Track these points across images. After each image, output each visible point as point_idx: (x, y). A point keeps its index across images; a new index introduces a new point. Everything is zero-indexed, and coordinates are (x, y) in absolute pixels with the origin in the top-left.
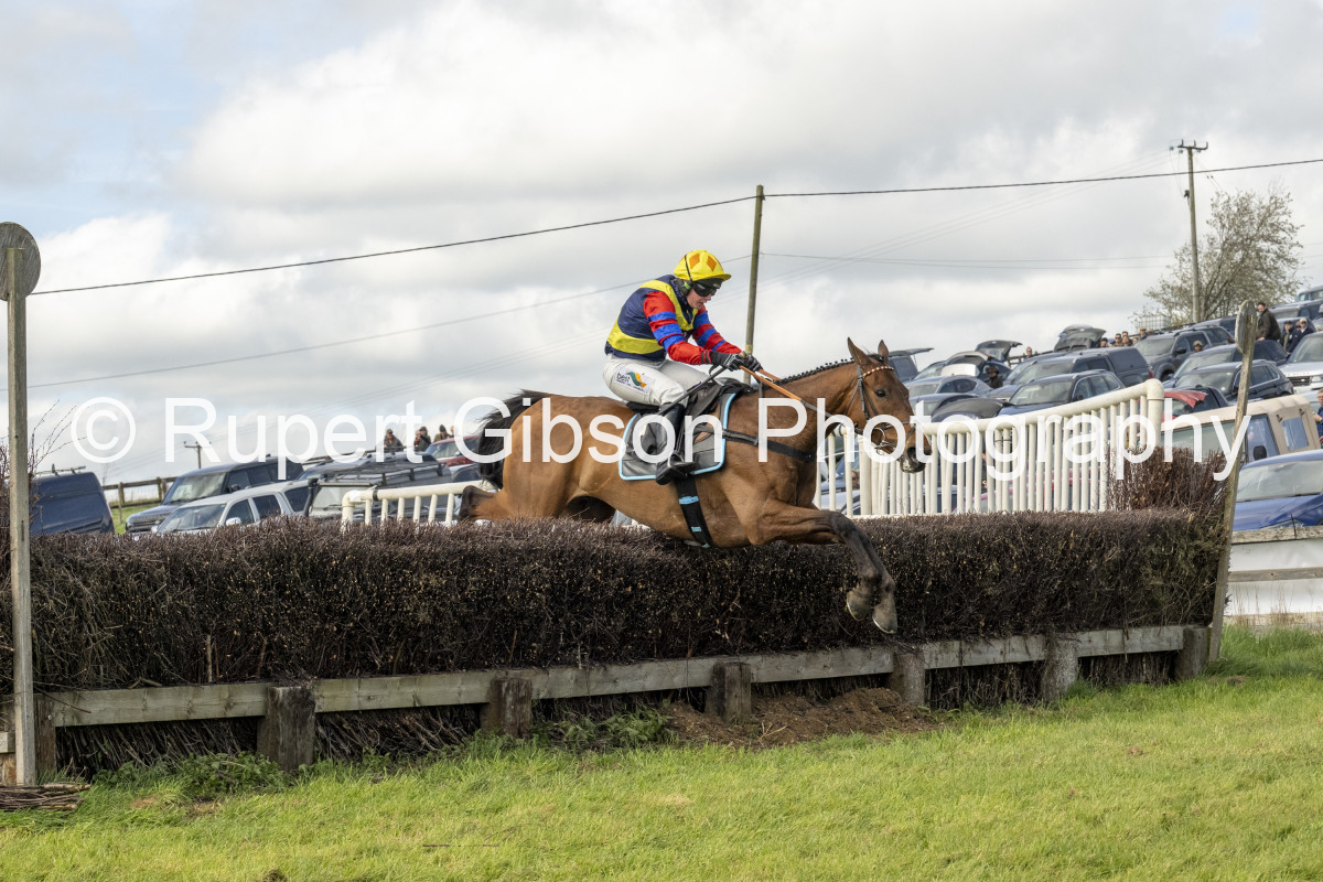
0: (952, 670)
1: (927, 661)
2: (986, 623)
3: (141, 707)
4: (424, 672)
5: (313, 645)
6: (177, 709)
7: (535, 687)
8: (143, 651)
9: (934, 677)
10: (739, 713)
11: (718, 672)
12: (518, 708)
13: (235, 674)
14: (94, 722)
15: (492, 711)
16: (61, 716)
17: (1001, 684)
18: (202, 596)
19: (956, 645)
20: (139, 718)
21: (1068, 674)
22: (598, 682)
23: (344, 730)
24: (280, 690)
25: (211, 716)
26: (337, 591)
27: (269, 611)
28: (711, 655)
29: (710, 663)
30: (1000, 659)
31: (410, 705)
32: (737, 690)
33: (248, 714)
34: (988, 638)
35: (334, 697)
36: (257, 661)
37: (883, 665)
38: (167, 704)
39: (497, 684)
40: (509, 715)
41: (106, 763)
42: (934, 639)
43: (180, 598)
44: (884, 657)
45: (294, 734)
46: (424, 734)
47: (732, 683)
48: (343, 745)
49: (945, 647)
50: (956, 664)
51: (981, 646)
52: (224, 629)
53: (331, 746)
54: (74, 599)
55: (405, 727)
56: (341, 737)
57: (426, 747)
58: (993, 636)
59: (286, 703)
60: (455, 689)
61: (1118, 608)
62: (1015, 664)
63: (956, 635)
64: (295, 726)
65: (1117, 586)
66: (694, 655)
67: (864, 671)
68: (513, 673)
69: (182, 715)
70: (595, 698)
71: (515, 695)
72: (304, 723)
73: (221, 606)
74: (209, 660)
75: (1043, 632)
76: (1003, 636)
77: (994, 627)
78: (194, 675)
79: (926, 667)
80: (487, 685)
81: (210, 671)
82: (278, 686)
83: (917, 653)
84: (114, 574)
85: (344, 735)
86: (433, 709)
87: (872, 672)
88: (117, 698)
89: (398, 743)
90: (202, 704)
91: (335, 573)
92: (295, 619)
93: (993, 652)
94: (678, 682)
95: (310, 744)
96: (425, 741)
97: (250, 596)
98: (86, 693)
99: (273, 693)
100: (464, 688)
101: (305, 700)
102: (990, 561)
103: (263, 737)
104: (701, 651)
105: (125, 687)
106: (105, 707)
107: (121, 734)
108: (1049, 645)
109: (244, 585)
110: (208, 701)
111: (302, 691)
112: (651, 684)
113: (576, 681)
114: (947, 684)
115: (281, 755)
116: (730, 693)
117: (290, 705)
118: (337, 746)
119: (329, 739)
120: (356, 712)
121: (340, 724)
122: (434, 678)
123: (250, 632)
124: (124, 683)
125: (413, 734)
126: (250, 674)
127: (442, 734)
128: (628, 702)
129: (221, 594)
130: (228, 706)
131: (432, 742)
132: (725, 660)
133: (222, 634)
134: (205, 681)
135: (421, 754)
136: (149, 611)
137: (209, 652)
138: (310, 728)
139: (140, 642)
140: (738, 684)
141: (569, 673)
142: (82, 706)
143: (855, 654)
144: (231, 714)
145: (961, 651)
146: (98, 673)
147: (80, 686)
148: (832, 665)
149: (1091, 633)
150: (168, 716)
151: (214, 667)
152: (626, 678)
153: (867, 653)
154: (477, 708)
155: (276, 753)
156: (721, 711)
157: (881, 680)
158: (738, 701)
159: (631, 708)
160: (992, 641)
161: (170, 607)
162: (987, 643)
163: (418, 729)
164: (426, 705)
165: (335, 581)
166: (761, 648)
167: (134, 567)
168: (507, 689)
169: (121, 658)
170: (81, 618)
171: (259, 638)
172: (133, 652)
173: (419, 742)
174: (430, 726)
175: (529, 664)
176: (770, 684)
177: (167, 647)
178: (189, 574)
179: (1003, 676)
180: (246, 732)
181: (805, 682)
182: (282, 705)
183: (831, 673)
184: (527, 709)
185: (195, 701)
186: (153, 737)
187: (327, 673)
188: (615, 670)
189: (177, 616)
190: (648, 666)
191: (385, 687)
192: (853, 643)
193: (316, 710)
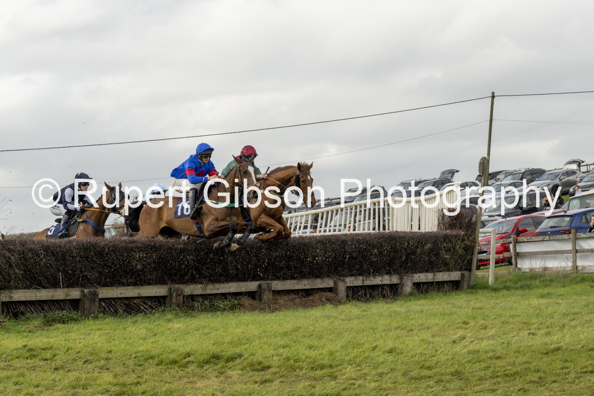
0: (361, 286)
1: (349, 283)
2: (374, 270)
3: (34, 295)
4: (142, 285)
5: (99, 277)
6: (48, 296)
7: (186, 291)
8: (35, 278)
9: (353, 289)
10: (267, 300)
11: (260, 286)
12: (178, 297)
13: (70, 285)
14: (17, 300)
15: (168, 298)
16: (4, 298)
17: (382, 292)
18: (57, 260)
19: (361, 278)
20: (34, 299)
21: (408, 288)
22: (211, 289)
23: (112, 304)
24: (85, 290)
25: (60, 298)
26: (108, 260)
27: (82, 265)
28: (258, 280)
29: (257, 283)
30: (380, 283)
31: (137, 296)
32: (267, 292)
33: (75, 298)
34: (374, 276)
35: (108, 293)
36: (79, 281)
37: (330, 284)
38: (44, 294)
39: (170, 289)
40: (174, 300)
41: (23, 313)
42: (352, 275)
43: (49, 260)
44: (330, 282)
45: (91, 305)
46: (142, 306)
47: (265, 290)
48: (111, 309)
49: (356, 278)
50: (361, 284)
51: (372, 278)
52: (66, 270)
53: (107, 309)
54: (8, 261)
55: (135, 304)
56: (111, 306)
57: (143, 310)
58: (376, 275)
59: (88, 295)
60: (154, 291)
61: (432, 265)
62: (387, 285)
63: (360, 274)
64: (91, 302)
65: (431, 257)
66: (251, 281)
67: (321, 286)
68: (177, 286)
69: (50, 298)
70: (211, 295)
71: (176, 293)
72: (94, 301)
73: (64, 263)
74: (61, 280)
75: (399, 274)
76: (381, 275)
77: (377, 271)
78: (55, 285)
79: (348, 285)
80: (167, 289)
81: (61, 284)
82: (86, 288)
83: (344, 281)
84: (23, 253)
85: (112, 305)
86: (147, 298)
87: (325, 287)
88: (25, 292)
89: (132, 309)
90: (57, 295)
91: (107, 254)
92: (93, 268)
93: (377, 280)
94: (243, 290)
95: (97, 308)
96: (142, 308)
97: (75, 260)
98: (14, 291)
99: (83, 292)
100: (158, 291)
101: (95, 294)
102: (373, 249)
103: (80, 305)
104: (254, 279)
105: (29, 289)
106: (20, 295)
107: (28, 304)
108: (401, 279)
109: (73, 256)
110: (59, 294)
111: (94, 291)
112: (232, 290)
113: (202, 289)
114: (358, 292)
115: (86, 312)
116: (264, 293)
117: (89, 295)
118: (109, 309)
119: (106, 307)
120: (117, 298)
121: (111, 302)
122: (146, 287)
123: (75, 272)
124: (28, 287)
125: (138, 306)
126: (76, 285)
127: (150, 306)
128: (224, 296)
129: (64, 259)
130: (67, 296)
131: (145, 308)
132: (263, 282)
133: (65, 272)
134: (59, 287)
135: (141, 312)
136: (36, 264)
137: (61, 278)
138: (97, 304)
139: (33, 274)
140: (267, 290)
141: (199, 286)
142: (12, 295)
143: (319, 280)
144: (68, 298)
145: (363, 280)
146: (19, 284)
147: (11, 288)
148: (308, 285)
149: (420, 274)
150: (45, 298)
151: (63, 284)
152: (222, 288)
153: (323, 280)
154: (164, 297)
155: (84, 311)
156: (260, 300)
157: (330, 290)
158: (267, 296)
159: (226, 298)
160: (376, 277)
161: (45, 263)
162: (374, 277)
163: (140, 304)
164: (143, 296)
165: (107, 256)
166: (278, 278)
167: (31, 250)
168: (173, 291)
169: (27, 279)
170: (11, 266)
171: (78, 273)
172: (31, 277)
173: (140, 309)
174: (145, 304)
175: (183, 283)
176: (283, 291)
177: (44, 276)
178: (53, 253)
179: (383, 289)
180: (75, 304)
181: (298, 290)
182: (86, 295)
183: (307, 287)
184: (181, 298)
185: (54, 294)
186: (40, 305)
187: (105, 285)
188: (217, 286)
189: (47, 266)
190: (230, 284)
191: (127, 290)
192: (317, 277)
193: (100, 297)
